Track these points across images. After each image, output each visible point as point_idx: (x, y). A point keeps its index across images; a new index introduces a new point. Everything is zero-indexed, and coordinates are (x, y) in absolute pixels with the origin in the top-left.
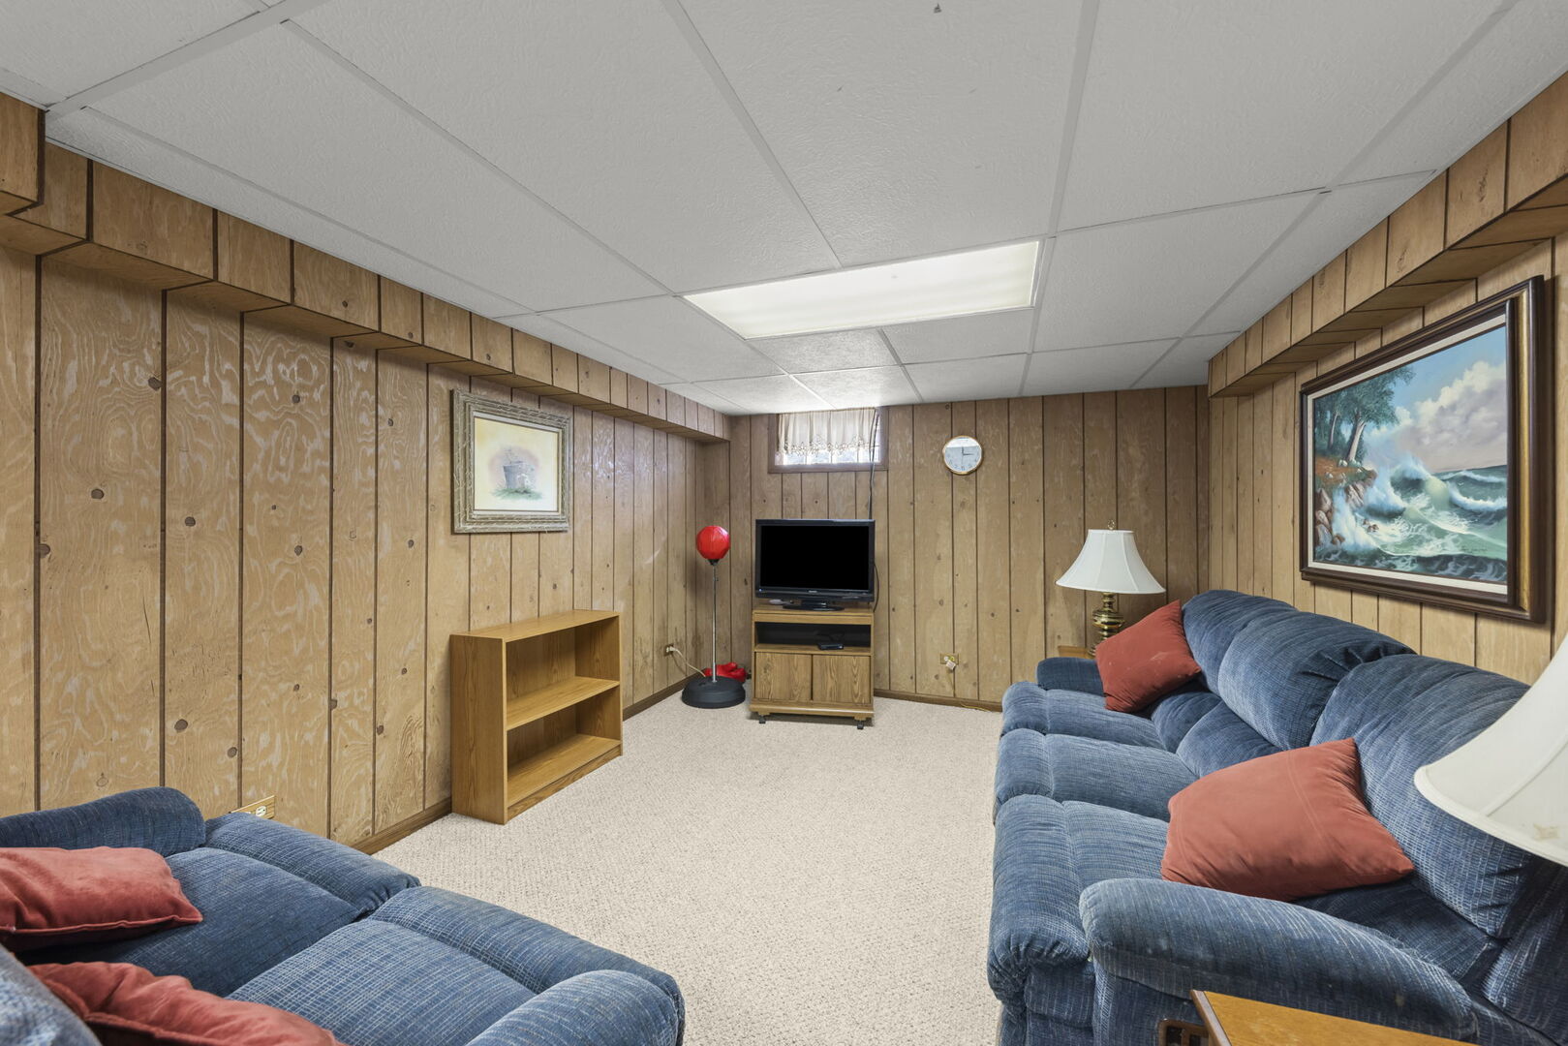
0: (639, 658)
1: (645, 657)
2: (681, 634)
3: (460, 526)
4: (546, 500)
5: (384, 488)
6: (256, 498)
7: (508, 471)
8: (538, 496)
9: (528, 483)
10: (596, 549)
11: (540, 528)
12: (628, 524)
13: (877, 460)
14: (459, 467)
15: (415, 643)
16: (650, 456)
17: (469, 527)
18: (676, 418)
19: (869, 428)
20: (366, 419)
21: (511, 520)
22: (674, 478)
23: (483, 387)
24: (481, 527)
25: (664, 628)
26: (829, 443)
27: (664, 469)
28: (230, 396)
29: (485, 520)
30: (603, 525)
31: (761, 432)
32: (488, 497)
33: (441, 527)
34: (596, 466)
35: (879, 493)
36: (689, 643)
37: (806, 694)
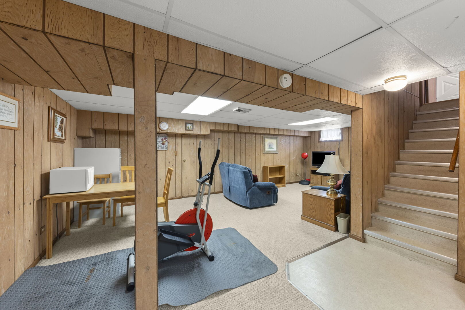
0: (291, 175)
1: (292, 175)
2: (300, 172)
3: (264, 153)
4: (275, 149)
5: (256, 148)
6: (246, 150)
7: (269, 145)
8: (273, 149)
9: (272, 147)
10: (283, 156)
11: (274, 153)
12: (289, 152)
13: (341, 139)
14: (264, 145)
15: (259, 166)
16: (293, 141)
17: (265, 153)
18: (297, 134)
19: (339, 132)
20: (255, 141)
21: (270, 152)
22: (298, 144)
23: (267, 135)
24: (266, 153)
25: (296, 171)
26: (331, 136)
27: (296, 143)
28: (245, 141)
29: (267, 152)
30: (284, 152)
31: (317, 135)
32: (267, 149)
33: (262, 153)
34: (283, 143)
35: (341, 146)
36: (302, 174)
37: (320, 184)
